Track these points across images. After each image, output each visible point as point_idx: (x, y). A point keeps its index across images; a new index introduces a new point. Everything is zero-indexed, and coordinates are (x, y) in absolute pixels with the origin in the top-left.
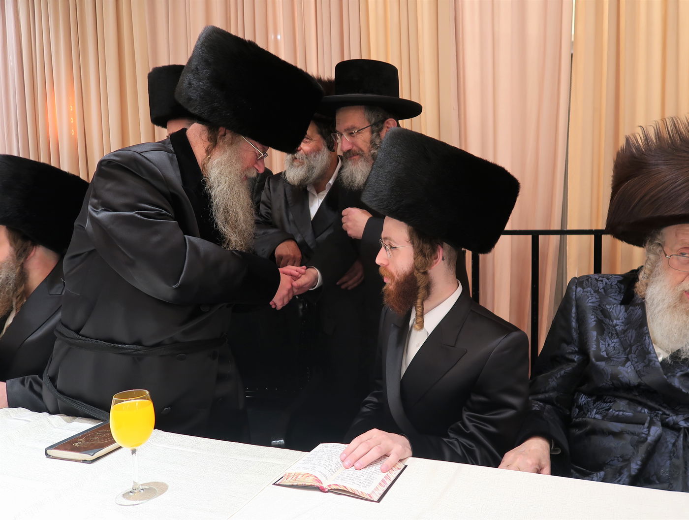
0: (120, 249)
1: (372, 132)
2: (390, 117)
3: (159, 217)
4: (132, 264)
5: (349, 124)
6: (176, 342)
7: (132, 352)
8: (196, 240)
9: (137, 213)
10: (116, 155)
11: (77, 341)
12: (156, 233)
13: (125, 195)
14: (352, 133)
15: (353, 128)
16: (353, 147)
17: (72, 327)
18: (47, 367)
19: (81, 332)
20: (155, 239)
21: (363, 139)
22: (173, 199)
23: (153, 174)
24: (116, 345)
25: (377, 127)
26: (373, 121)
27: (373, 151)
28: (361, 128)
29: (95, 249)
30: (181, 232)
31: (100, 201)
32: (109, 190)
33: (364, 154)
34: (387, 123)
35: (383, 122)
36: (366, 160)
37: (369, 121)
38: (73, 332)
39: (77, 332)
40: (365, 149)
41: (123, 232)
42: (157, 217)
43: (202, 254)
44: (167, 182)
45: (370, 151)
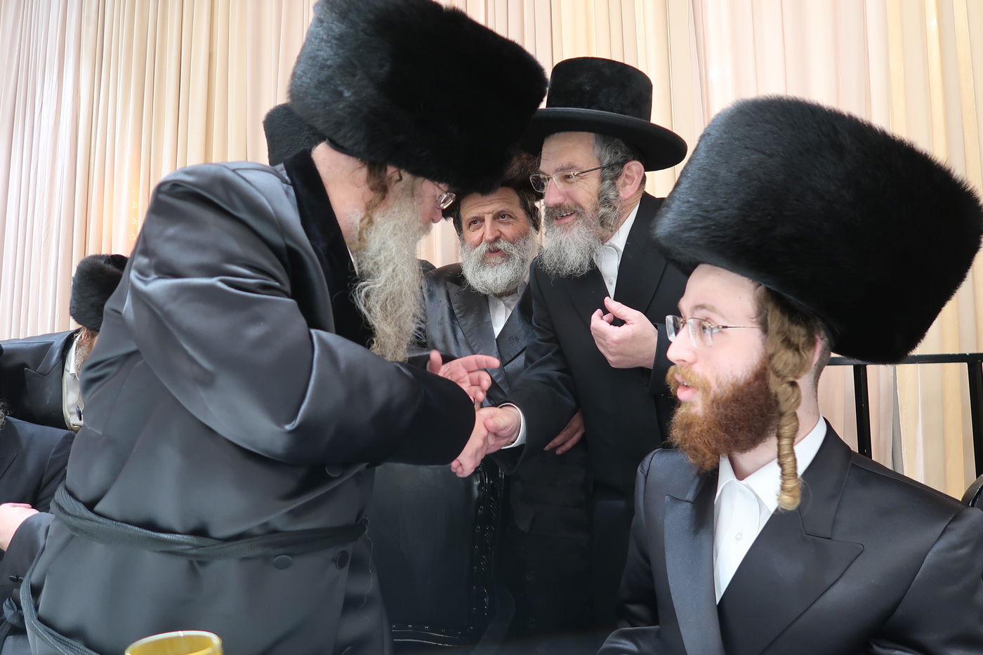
0: (185, 352)
1: (603, 179)
2: (634, 159)
3: (262, 291)
4: (207, 381)
5: (564, 161)
6: (275, 532)
7: (187, 550)
8: (330, 337)
9: (222, 281)
10: (188, 173)
11: (86, 523)
12: (256, 319)
13: (200, 247)
14: (568, 177)
15: (572, 167)
16: (565, 200)
17: (81, 496)
18: (32, 567)
19: (98, 508)
20: (255, 332)
21: (586, 191)
22: (290, 259)
23: (258, 210)
24: (156, 534)
25: (612, 172)
26: (606, 162)
27: (602, 210)
28: (585, 170)
29: (136, 352)
30: (301, 321)
31: (154, 261)
32: (171, 239)
33: (584, 213)
34: (628, 168)
35: (622, 165)
36: (588, 225)
37: (599, 159)
38: (82, 506)
39: (90, 505)
40: (588, 206)
41: (192, 317)
42: (259, 290)
43: (343, 365)
44: (279, 225)
45: (597, 210)
